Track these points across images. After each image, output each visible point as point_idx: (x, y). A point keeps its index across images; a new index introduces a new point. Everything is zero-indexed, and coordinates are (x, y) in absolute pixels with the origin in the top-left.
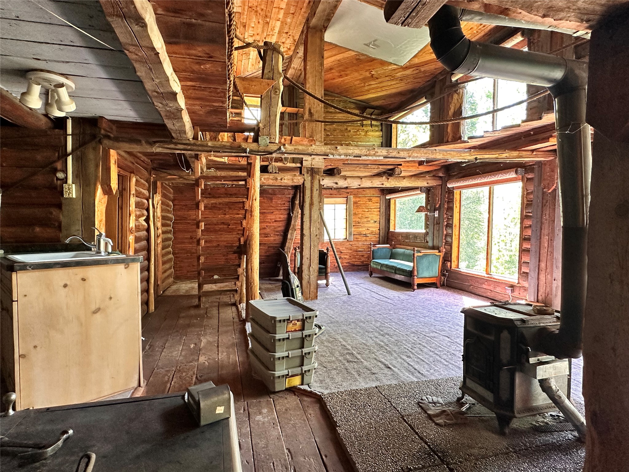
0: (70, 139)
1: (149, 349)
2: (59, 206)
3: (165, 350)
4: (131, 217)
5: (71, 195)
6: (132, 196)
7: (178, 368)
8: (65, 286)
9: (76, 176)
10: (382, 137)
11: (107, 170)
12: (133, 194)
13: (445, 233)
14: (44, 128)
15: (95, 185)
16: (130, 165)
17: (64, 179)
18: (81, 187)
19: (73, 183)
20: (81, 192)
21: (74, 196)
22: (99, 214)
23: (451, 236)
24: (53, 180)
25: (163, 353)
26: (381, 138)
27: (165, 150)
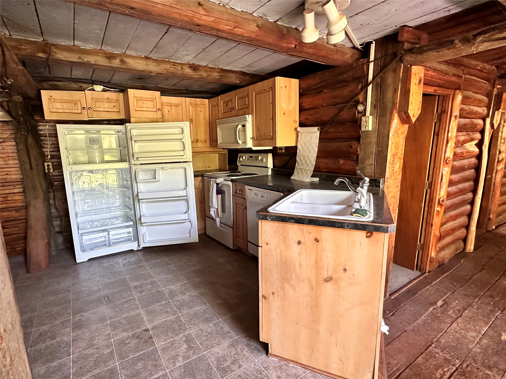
0: (371, 65)
1: (441, 306)
2: (358, 139)
3: (459, 320)
4: (449, 145)
5: (367, 128)
6: (453, 119)
7: (465, 365)
8: (299, 243)
9: (374, 106)
11: (406, 93)
12: (456, 117)
14: (351, 62)
15: (391, 113)
16: (454, 79)
17: (363, 112)
18: (378, 118)
19: (370, 115)
20: (377, 123)
21: (370, 129)
22: (393, 147)
24: (355, 114)
25: (455, 325)
27: (497, 43)
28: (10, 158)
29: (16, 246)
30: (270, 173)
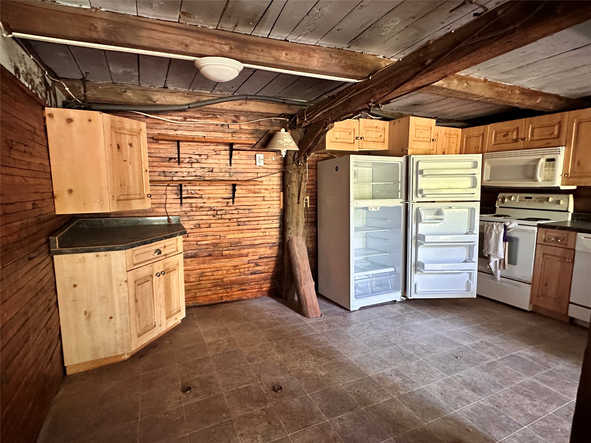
28: (274, 190)
29: (263, 286)
30: (570, 219)
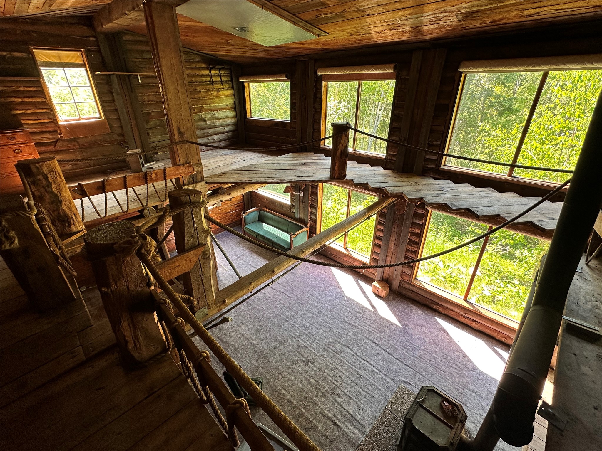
10: (234, 95)
13: (310, 211)
23: (316, 215)
26: (234, 97)
